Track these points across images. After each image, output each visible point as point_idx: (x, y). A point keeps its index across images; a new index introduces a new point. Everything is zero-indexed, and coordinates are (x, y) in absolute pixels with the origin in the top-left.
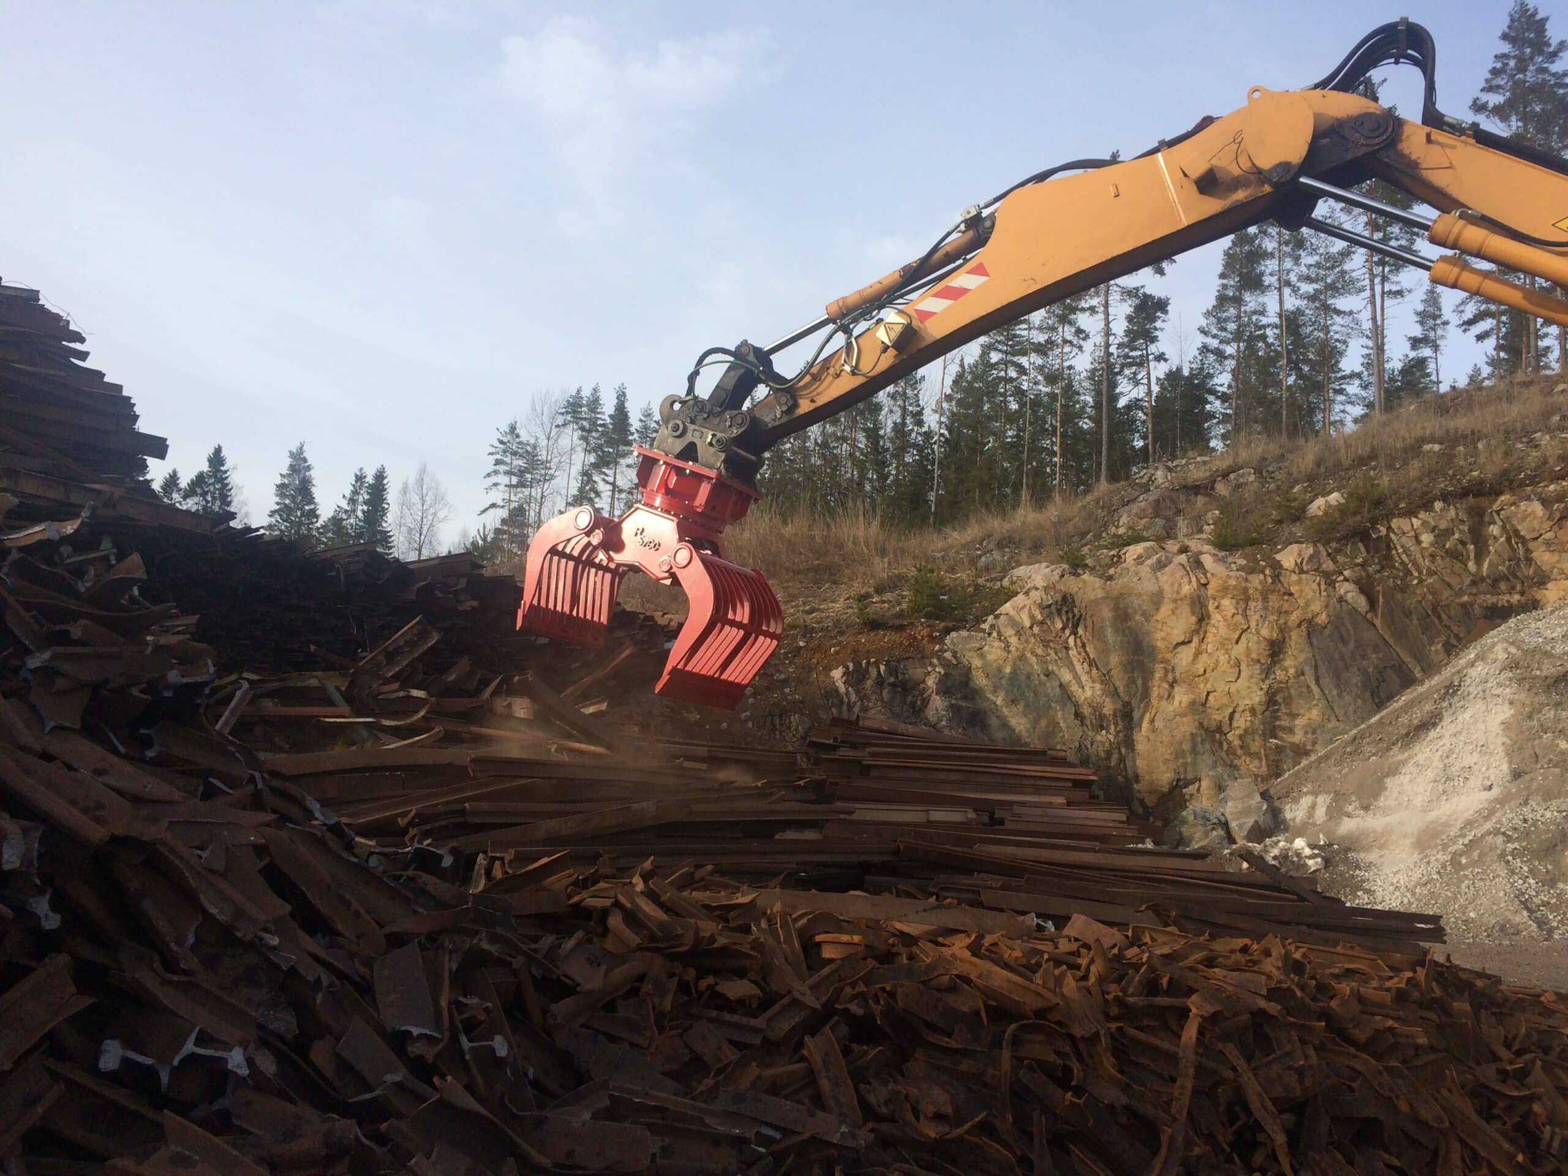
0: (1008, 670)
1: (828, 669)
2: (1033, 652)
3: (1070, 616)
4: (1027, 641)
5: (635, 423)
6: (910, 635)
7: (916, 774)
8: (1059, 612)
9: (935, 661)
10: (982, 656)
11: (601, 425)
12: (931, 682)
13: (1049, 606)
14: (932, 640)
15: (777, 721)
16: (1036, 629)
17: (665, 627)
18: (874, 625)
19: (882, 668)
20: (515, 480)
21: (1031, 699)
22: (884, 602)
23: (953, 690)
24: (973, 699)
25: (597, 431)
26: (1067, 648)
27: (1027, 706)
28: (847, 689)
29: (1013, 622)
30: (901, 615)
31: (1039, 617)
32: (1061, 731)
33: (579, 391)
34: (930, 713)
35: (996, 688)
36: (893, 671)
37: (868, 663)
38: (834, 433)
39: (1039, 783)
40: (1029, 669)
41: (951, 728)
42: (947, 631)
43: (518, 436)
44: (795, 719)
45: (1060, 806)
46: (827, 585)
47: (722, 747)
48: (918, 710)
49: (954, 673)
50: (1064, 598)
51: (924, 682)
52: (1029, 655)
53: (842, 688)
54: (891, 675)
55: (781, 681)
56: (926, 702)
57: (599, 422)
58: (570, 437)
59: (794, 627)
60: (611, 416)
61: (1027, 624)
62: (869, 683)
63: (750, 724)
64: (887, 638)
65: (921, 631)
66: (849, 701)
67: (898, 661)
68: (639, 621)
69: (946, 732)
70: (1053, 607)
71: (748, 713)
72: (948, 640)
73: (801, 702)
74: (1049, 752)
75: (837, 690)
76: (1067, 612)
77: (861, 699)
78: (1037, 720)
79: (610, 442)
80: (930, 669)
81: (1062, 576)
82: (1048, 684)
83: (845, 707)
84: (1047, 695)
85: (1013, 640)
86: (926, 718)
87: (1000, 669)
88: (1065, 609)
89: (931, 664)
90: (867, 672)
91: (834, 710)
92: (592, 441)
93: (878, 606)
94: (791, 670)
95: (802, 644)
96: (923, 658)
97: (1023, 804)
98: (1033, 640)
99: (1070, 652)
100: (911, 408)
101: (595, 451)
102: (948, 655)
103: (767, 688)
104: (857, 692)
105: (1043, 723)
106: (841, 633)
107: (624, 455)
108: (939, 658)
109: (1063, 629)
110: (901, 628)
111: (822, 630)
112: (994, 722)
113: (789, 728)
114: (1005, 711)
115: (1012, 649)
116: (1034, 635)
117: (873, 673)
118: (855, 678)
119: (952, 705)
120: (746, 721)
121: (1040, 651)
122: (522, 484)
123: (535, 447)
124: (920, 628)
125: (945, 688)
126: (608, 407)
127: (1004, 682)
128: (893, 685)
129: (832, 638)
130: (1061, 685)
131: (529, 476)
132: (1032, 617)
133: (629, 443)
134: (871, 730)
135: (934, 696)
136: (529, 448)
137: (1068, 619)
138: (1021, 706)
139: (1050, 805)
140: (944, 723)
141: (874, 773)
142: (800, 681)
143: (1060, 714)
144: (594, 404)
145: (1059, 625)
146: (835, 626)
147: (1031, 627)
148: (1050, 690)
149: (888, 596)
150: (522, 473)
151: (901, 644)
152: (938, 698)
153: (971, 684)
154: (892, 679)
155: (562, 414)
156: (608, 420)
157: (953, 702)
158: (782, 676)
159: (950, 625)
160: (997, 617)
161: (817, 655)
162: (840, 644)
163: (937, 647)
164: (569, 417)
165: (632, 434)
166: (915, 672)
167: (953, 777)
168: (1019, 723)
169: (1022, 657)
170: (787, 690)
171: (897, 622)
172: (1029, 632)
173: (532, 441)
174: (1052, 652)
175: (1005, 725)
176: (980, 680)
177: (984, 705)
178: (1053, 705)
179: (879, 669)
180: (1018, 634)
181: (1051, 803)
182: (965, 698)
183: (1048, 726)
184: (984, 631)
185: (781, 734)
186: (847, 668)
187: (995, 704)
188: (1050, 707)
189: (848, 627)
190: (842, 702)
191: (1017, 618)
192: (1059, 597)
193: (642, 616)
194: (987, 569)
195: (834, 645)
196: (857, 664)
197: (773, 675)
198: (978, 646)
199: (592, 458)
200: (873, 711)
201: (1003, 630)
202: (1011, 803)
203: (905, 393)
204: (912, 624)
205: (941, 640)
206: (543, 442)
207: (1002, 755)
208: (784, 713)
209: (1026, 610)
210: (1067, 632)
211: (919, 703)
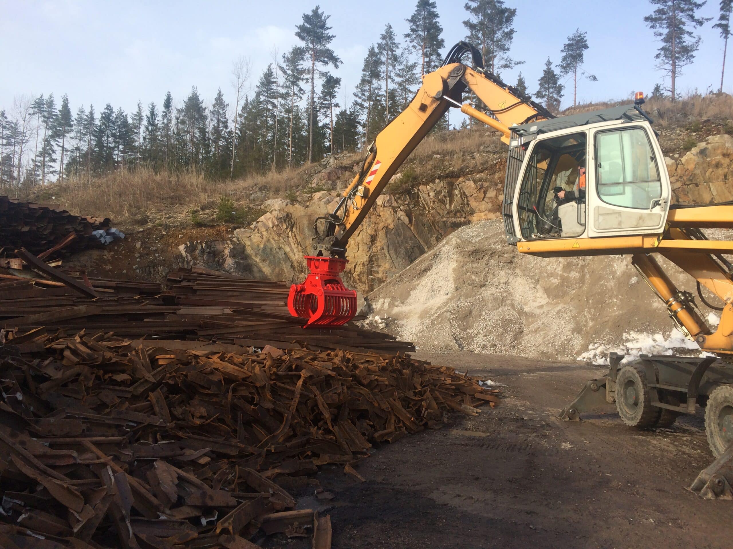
0: (262, 246)
1: (177, 245)
2: (273, 239)
3: (290, 223)
4: (270, 234)
5: (74, 115)
6: (217, 230)
7: (219, 293)
8: (285, 221)
9: (229, 242)
10: (250, 240)
11: (55, 115)
12: (227, 252)
13: (281, 218)
14: (228, 232)
15: (152, 270)
16: (275, 228)
17: (92, 224)
18: (200, 225)
19: (204, 245)
20: (5, 142)
21: (272, 259)
22: (205, 214)
23: (237, 255)
24: (246, 259)
25: (52, 118)
26: (288, 237)
27: (270, 262)
28: (186, 255)
29: (265, 225)
30: (213, 220)
31: (276, 223)
32: (285, 273)
33: (42, 96)
34: (226, 266)
35: (256, 254)
36: (208, 246)
37: (197, 242)
38: (183, 129)
39: (274, 296)
40: (272, 246)
41: (235, 272)
42: (235, 228)
43: (6, 118)
44: (161, 268)
45: (282, 306)
46: (177, 205)
47: (124, 282)
48: (220, 264)
49: (237, 247)
50: (287, 215)
51: (223, 251)
52: (271, 240)
53: (184, 254)
54: (208, 248)
55: (154, 251)
56: (224, 261)
57: (54, 113)
58: (37, 120)
59: (160, 225)
60: (60, 111)
61: (271, 226)
62: (197, 252)
63: (138, 271)
64: (206, 231)
65: (222, 228)
66: (188, 260)
67: (211, 242)
68: (78, 221)
69: (233, 274)
70: (282, 219)
71: (137, 266)
72: (235, 233)
73: (164, 260)
74: (278, 283)
75: (182, 255)
76: (288, 221)
77: (193, 259)
78: (274, 269)
79: (60, 125)
80: (226, 245)
81: (287, 205)
82: (280, 253)
83: (185, 263)
84: (279, 258)
85: (265, 233)
86: (224, 268)
87: (258, 246)
88: (288, 220)
89: (227, 243)
90: (197, 247)
91: (180, 264)
92: (50, 123)
93: (202, 216)
94: (159, 245)
95: (164, 233)
96: (223, 240)
97: (266, 305)
98: (273, 233)
99: (290, 239)
100: (222, 119)
101: (51, 129)
102: (235, 239)
103: (147, 254)
104: (191, 256)
105: (277, 270)
106: (184, 228)
107: (68, 132)
108: (231, 241)
109: (287, 229)
110: (212, 227)
111: (174, 227)
112: (255, 269)
113: (158, 272)
114: (261, 265)
115: (264, 237)
116: (274, 231)
117: (199, 247)
118: (191, 249)
119: (236, 262)
120: (136, 269)
121: (276, 238)
122: (9, 144)
123: (16, 124)
124: (222, 227)
125: (233, 254)
126: (58, 106)
127: (260, 252)
128: (209, 253)
129: (179, 231)
130: (285, 253)
131: (13, 140)
132: (273, 223)
133: (71, 126)
134: (198, 273)
135: (228, 258)
136: (13, 125)
137: (289, 224)
138: (267, 263)
139: (278, 305)
140: (232, 270)
141: (198, 293)
142: (163, 251)
143: (284, 266)
144: (50, 104)
145: (285, 227)
146: (181, 225)
147: (273, 228)
148: (280, 256)
149: (207, 211)
150: (8, 138)
151: (213, 234)
152: (230, 258)
153: (245, 253)
154: (208, 250)
155: (32, 108)
156: (59, 113)
157: (237, 260)
158: (155, 248)
159: (236, 225)
160: (258, 222)
161: (172, 238)
162: (183, 233)
163: (230, 236)
164: (36, 110)
165: (73, 121)
166: (219, 247)
167: (235, 294)
168: (267, 270)
169: (268, 241)
170: (157, 255)
171: (211, 224)
172: (272, 229)
173: (15, 121)
174: (282, 239)
175: (260, 271)
176: (249, 250)
177: (250, 262)
178: (282, 262)
179: (202, 245)
180: (267, 230)
181: (278, 304)
182: (242, 259)
183: (279, 271)
184: (251, 229)
185: (153, 275)
186: (187, 245)
187: (256, 261)
188: (280, 263)
189: (187, 226)
190: (184, 261)
191: (267, 223)
192: (285, 214)
193: (80, 218)
194: (254, 200)
195: (180, 234)
196: (192, 243)
197: (149, 248)
198: (248, 235)
199: (50, 133)
200: (199, 265)
201: (260, 229)
202: (260, 305)
203: (219, 112)
204: (218, 225)
205: (232, 233)
206: (21, 122)
207: (258, 284)
208: (154, 265)
209: (271, 219)
210: (288, 230)
211: (221, 261)
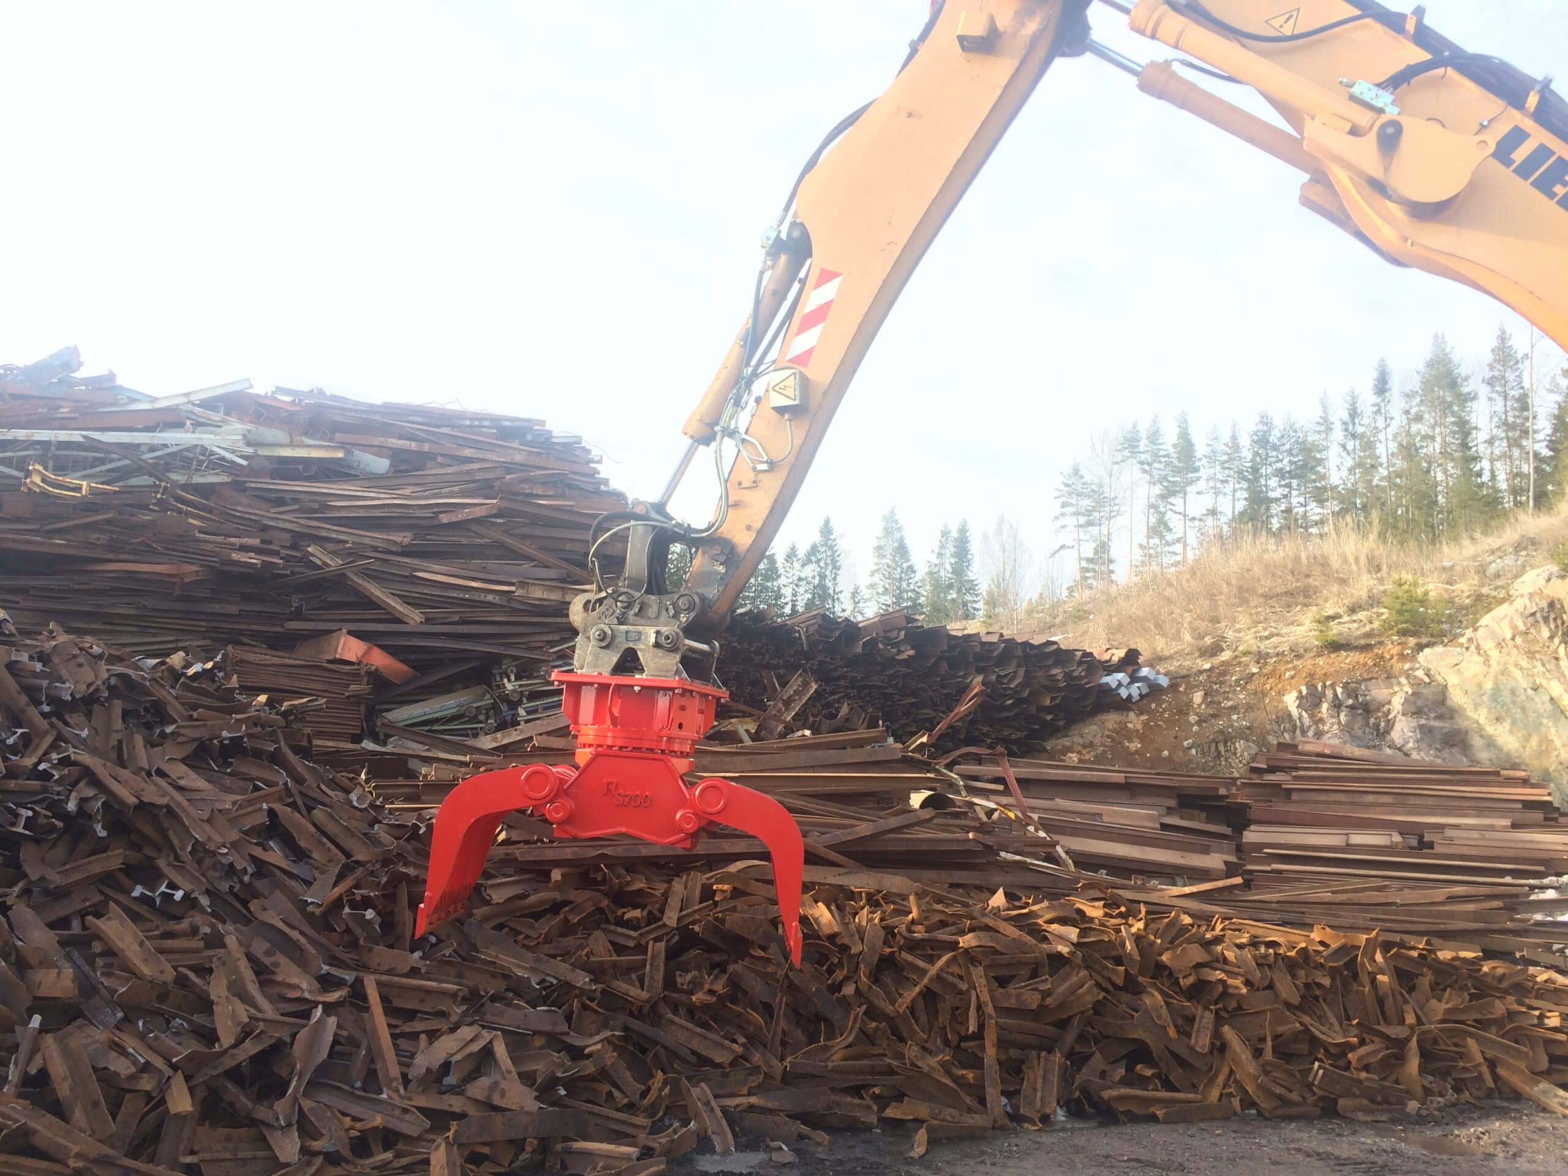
0: (1489, 686)
1: (1281, 694)
2: (1516, 665)
3: (1559, 622)
4: (1509, 654)
6: (1377, 655)
8: (1546, 619)
9: (1403, 680)
10: (1459, 672)
12: (1397, 703)
13: (1533, 614)
14: (1402, 657)
15: (1221, 748)
16: (1519, 640)
17: (1106, 662)
18: (1335, 646)
19: (1339, 690)
21: (1518, 716)
22: (1355, 621)
23: (1426, 709)
24: (1451, 718)
25: (1160, 462)
26: (1557, 659)
27: (1514, 723)
28: (1300, 714)
29: (1493, 634)
30: (1369, 635)
31: (1522, 628)
32: (1556, 749)
33: (1134, 427)
34: (1396, 735)
35: (1477, 706)
36: (1351, 692)
37: (1324, 686)
40: (1514, 685)
41: (1419, 750)
42: (1420, 647)
43: (1082, 477)
44: (1240, 745)
45: (1504, 829)
46: (1298, 608)
47: (1157, 774)
48: (1382, 733)
49: (1426, 691)
50: (1551, 605)
51: (1389, 703)
52: (1512, 668)
53: (1295, 712)
54: (1349, 696)
55: (1230, 708)
56: (1390, 725)
57: (1162, 453)
58: (1132, 473)
59: (1246, 653)
60: (1174, 446)
61: (1508, 635)
62: (1325, 707)
63: (1193, 751)
64: (1347, 659)
65: (1391, 649)
66: (1302, 725)
67: (1359, 683)
68: (1077, 658)
69: (1415, 756)
70: (1538, 615)
71: (1190, 741)
72: (1421, 657)
73: (1248, 728)
75: (1290, 716)
76: (1555, 619)
77: (1316, 723)
78: (1527, 738)
79: (1177, 471)
80: (1396, 688)
81: (1549, 580)
82: (1537, 699)
83: (1298, 732)
84: (1536, 711)
85: (1494, 654)
86: (1393, 741)
87: (1480, 686)
88: (1552, 616)
89: (1399, 683)
90: (1324, 694)
91: (1286, 735)
93: (1345, 628)
94: (1241, 696)
95: (1255, 670)
96: (1388, 678)
97: (1457, 827)
98: (1515, 652)
99: (1561, 663)
101: (1161, 483)
102: (1420, 673)
103: (1213, 716)
104: (1311, 716)
105: (1534, 742)
106: (1299, 657)
107: (1191, 482)
108: (1408, 677)
109: (1551, 638)
110: (1367, 648)
111: (1277, 655)
112: (1477, 742)
113: (1235, 754)
114: (1490, 730)
115: (1493, 662)
116: (1517, 647)
117: (1329, 693)
118: (1311, 701)
119: (1421, 727)
120: (1190, 748)
121: (1524, 663)
122: (1089, 524)
124: (1390, 646)
125: (1415, 708)
127: (1485, 698)
128: (1352, 707)
129: (1288, 662)
130: (1552, 699)
131: (1096, 514)
132: (1514, 628)
134: (1318, 755)
135: (1400, 717)
136: (1094, 487)
137: (1557, 627)
138: (1507, 725)
139: (1492, 828)
140: (1411, 745)
141: (1295, 797)
142: (1249, 707)
143: (1553, 731)
144: (1154, 437)
145: (1546, 633)
146: (1292, 650)
147: (1513, 639)
148: (1539, 706)
149: (1362, 615)
150: (1089, 513)
151: (1365, 664)
152: (1403, 718)
153: (1449, 703)
154: (1350, 702)
155: (1119, 450)
156: (1171, 450)
157: (1423, 722)
158: (1230, 703)
159: (1424, 640)
160: (1476, 630)
161: (1271, 680)
162: (1294, 668)
163: (1407, 666)
164: (1127, 453)
165: (1200, 459)
166: (1378, 692)
168: (1508, 739)
169: (1504, 672)
170: (1235, 717)
171: (1363, 642)
172: (1511, 643)
173: (1096, 480)
174: (1538, 664)
175: (1491, 743)
176: (1457, 697)
177: (1463, 724)
178: (1545, 721)
179: (1335, 691)
180: (1500, 646)
181: (1492, 826)
182: (1440, 717)
183: (1540, 744)
184: (1461, 645)
185: (1226, 760)
186: (1300, 692)
187: (1477, 722)
188: (1541, 724)
189: (1306, 651)
190: (1295, 727)
191: (1498, 629)
192: (1544, 604)
193: (1079, 654)
194: (1497, 576)
195: (1288, 670)
196: (1311, 686)
197: (1220, 703)
198: (1454, 661)
199: (1157, 490)
200: (1329, 735)
201: (1482, 643)
202: (1441, 827)
204: (1381, 643)
205: (1413, 658)
208: (1227, 739)
209: (1508, 619)
210: (1556, 641)
211: (1383, 724)
